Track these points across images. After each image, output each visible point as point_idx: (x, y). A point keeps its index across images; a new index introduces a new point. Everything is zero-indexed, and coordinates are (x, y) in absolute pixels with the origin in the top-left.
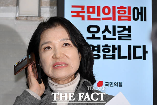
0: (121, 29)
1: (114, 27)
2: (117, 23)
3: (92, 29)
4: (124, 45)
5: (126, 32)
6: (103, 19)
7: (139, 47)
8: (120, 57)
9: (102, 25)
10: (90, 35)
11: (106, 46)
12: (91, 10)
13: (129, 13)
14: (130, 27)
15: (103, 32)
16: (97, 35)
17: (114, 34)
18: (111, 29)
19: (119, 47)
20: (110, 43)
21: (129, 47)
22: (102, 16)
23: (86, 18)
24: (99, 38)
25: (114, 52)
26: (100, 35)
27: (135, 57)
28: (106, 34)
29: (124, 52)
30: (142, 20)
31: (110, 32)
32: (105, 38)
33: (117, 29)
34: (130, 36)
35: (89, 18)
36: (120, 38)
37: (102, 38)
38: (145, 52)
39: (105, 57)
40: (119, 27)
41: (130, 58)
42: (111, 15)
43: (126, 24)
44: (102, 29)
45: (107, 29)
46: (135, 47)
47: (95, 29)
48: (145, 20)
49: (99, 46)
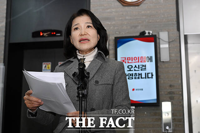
0: (142, 66)
1: (139, 66)
2: (140, 64)
3: (129, 67)
4: (143, 73)
5: (144, 67)
6: (134, 62)
7: (150, 73)
8: (141, 78)
9: (134, 65)
10: (129, 69)
11: (136, 73)
12: (129, 59)
13: (145, 59)
14: (145, 65)
15: (134, 68)
16: (131, 69)
17: (139, 68)
18: (137, 66)
19: (141, 74)
20: (137, 72)
21: (146, 73)
22: (134, 61)
23: (127, 62)
24: (132, 70)
25: (139, 76)
26: (133, 69)
27: (148, 78)
28: (136, 69)
29: (143, 76)
30: (150, 61)
31: (137, 68)
32: (135, 70)
33: (140, 66)
34: (145, 69)
35: (128, 62)
36: (141, 70)
37: (134, 70)
38: (152, 75)
39: (135, 78)
40: (141, 65)
41: (146, 78)
42: (137, 61)
43: (144, 64)
44: (134, 66)
45: (136, 66)
46: (148, 74)
47: (131, 67)
48: (152, 61)
49: (132, 74)
